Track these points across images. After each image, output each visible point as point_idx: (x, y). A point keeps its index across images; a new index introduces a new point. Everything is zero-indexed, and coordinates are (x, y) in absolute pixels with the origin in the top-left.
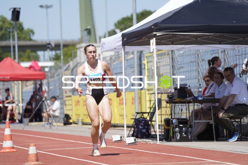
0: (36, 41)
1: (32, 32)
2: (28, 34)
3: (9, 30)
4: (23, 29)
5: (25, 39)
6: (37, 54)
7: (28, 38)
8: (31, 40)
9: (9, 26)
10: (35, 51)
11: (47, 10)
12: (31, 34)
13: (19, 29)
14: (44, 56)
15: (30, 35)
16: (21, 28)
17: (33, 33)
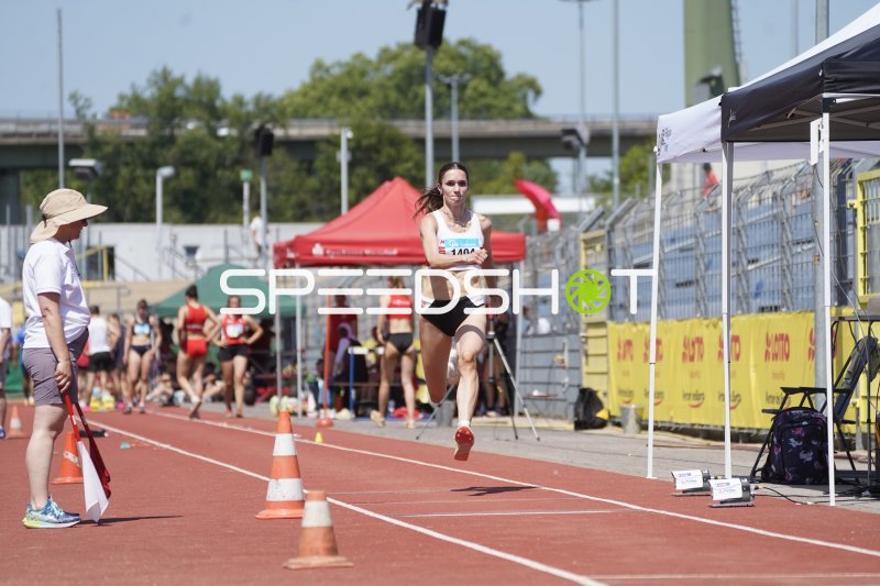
0: (546, 120)
1: (533, 86)
2: (519, 95)
3: (447, 80)
4: (501, 74)
5: (507, 113)
6: (548, 166)
7: (518, 108)
8: (528, 115)
9: (452, 66)
10: (542, 159)
11: (581, 7)
12: (531, 95)
13: (488, 77)
14: (575, 176)
15: (525, 98)
16: (494, 76)
17: (538, 92)
